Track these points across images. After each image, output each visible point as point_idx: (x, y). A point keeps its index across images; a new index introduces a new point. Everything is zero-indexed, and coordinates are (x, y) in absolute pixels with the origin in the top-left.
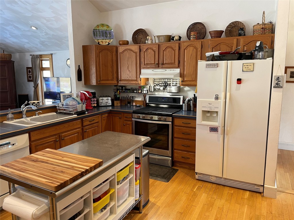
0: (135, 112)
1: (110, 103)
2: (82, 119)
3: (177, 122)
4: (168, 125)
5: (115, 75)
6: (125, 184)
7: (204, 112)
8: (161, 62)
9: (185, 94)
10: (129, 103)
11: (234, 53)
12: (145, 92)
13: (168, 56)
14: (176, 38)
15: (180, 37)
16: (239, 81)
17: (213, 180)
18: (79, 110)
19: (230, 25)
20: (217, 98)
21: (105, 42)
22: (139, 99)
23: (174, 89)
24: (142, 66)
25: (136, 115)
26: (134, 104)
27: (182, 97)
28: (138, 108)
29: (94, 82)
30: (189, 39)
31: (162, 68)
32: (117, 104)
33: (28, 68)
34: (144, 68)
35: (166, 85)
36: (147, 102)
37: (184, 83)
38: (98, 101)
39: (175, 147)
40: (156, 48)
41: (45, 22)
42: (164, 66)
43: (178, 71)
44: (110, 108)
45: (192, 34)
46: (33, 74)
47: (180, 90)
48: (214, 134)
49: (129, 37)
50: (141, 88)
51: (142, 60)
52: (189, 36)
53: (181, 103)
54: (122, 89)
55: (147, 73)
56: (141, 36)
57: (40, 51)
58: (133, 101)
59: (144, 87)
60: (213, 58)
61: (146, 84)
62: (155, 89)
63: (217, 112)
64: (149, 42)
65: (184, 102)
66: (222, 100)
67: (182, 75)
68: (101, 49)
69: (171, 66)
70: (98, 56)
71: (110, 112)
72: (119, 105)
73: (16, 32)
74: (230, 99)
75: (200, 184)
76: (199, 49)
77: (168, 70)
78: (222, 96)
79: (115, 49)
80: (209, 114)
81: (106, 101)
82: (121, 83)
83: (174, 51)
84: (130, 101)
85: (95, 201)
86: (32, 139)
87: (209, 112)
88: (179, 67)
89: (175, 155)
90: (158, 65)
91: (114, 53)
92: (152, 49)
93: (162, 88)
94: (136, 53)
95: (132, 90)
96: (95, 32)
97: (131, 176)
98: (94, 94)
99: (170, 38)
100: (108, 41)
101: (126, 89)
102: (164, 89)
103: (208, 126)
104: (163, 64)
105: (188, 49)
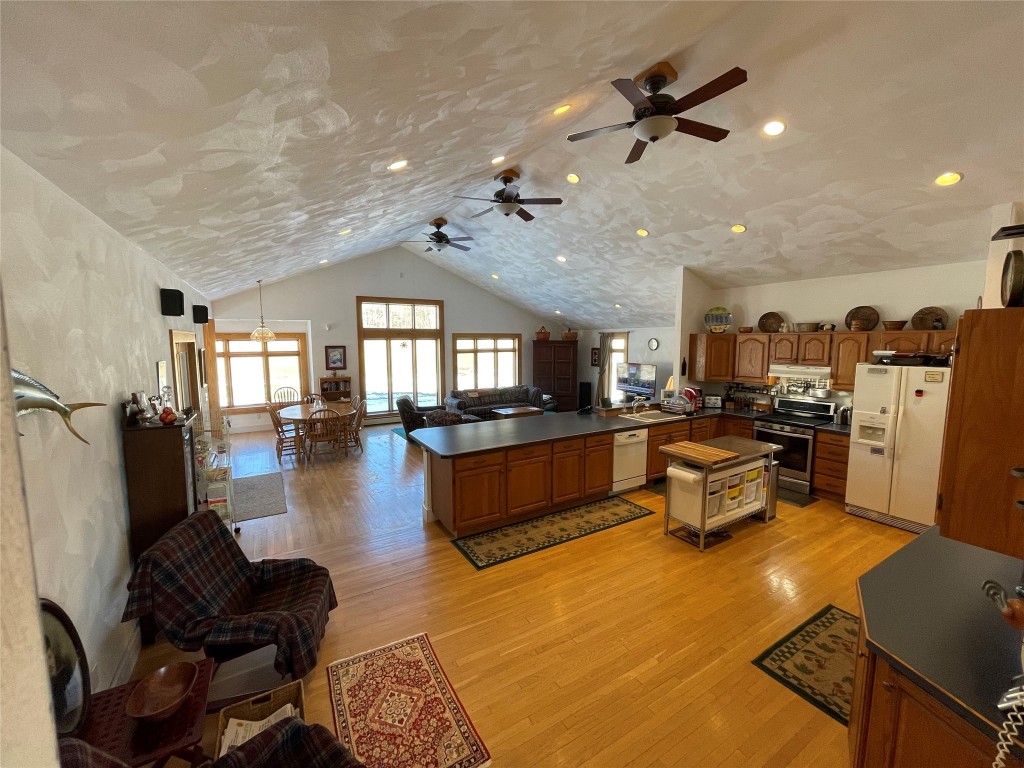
0: (757, 419)
1: (719, 404)
2: (691, 420)
3: (821, 437)
4: (807, 440)
5: (730, 370)
7: (863, 428)
8: (801, 356)
9: (839, 401)
10: (748, 406)
11: (914, 357)
12: (772, 393)
13: (813, 350)
14: (827, 327)
15: (833, 327)
16: (919, 393)
17: (874, 516)
18: (688, 410)
20: (884, 411)
21: (719, 329)
22: (764, 402)
23: (820, 393)
24: (771, 360)
25: (757, 423)
26: (755, 408)
27: (833, 405)
28: (760, 415)
30: (850, 328)
31: (803, 365)
32: (730, 406)
34: (774, 363)
35: (808, 386)
36: (776, 407)
37: (837, 387)
38: (704, 401)
39: (817, 470)
40: (794, 339)
42: (806, 362)
43: (828, 370)
44: (719, 411)
45: (854, 323)
46: (599, 359)
47: (830, 395)
48: (877, 457)
49: (753, 321)
50: (767, 388)
51: (772, 353)
52: (848, 325)
53: (831, 413)
54: (738, 387)
55: (777, 370)
56: (771, 321)
58: (753, 404)
59: (772, 387)
60: (880, 361)
61: (776, 383)
62: (789, 391)
63: (884, 429)
64: (785, 330)
65: (835, 412)
66: (891, 415)
67: (833, 376)
69: (817, 362)
70: (709, 347)
71: (720, 416)
72: (732, 407)
74: (905, 413)
75: (849, 517)
76: (864, 344)
77: (811, 367)
78: (892, 409)
79: (733, 338)
80: (869, 431)
81: (715, 401)
82: (737, 380)
83: (823, 344)
84: (749, 404)
85: (730, 488)
87: (870, 428)
88: (829, 365)
89: (816, 480)
90: (795, 361)
91: (731, 343)
92: (790, 342)
93: (800, 390)
94: (763, 344)
95: (753, 390)
96: (707, 318)
97: (759, 480)
98: (700, 391)
99: (817, 327)
100: (723, 327)
101: (744, 388)
102: (804, 391)
103: (869, 445)
104: (804, 360)
105: (846, 342)
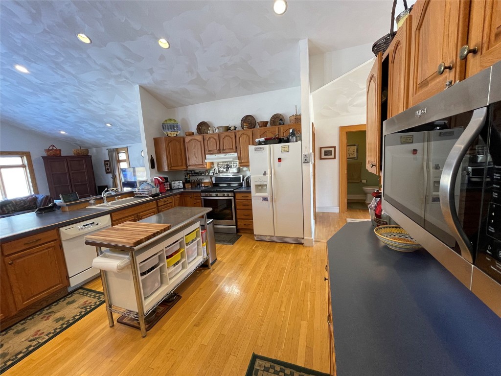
0: (203, 192)
1: (181, 185)
2: (156, 200)
3: (238, 196)
4: (231, 199)
5: (184, 162)
6: (193, 246)
7: (257, 186)
8: (221, 148)
9: (243, 174)
10: (199, 184)
11: (274, 139)
12: (211, 174)
13: (227, 143)
14: (232, 128)
15: (235, 128)
16: (280, 160)
17: (268, 238)
18: (154, 193)
19: (273, 116)
20: (265, 174)
21: (173, 134)
22: (207, 180)
23: (235, 170)
24: (207, 152)
25: (203, 194)
26: (203, 185)
27: (241, 176)
28: (207, 188)
29: (166, 169)
30: (243, 129)
31: (223, 153)
32: (188, 186)
33: (105, 161)
34: (208, 154)
35: (228, 167)
36: (214, 182)
37: (242, 164)
38: (170, 185)
39: (238, 217)
40: (217, 137)
41: (119, 119)
42: (224, 151)
43: (236, 155)
44: (182, 190)
45: (245, 125)
46: (110, 166)
47: (239, 171)
48: (265, 203)
49: (194, 129)
50: (208, 171)
51: (206, 147)
52: (242, 127)
53: (241, 181)
54: (192, 173)
55: (210, 158)
56: (204, 128)
57: (116, 145)
58: (202, 183)
59: (210, 170)
60: (260, 143)
61: (212, 168)
62: (219, 172)
63: (266, 185)
64: (211, 132)
65: (243, 180)
66: (268, 176)
67: (239, 158)
68: (170, 140)
69: (230, 151)
70: (167, 146)
71: (182, 193)
72: (190, 187)
73: (92, 129)
74: (274, 174)
75: (258, 243)
76: (251, 136)
77: (228, 154)
78: (268, 172)
79: (182, 140)
80: (260, 187)
81: (178, 184)
82: (190, 168)
83: (232, 138)
85: (168, 257)
86: (114, 219)
87: (260, 185)
88: (236, 151)
89: (239, 223)
90: (220, 151)
91: (182, 143)
92: (214, 139)
93: (225, 170)
94: (200, 142)
95: (200, 174)
96: (164, 126)
97: (198, 239)
98: (166, 179)
99: (228, 129)
100: (176, 133)
101: (195, 173)
102: (227, 171)
103: (260, 196)
104: (223, 150)
105: (242, 136)
